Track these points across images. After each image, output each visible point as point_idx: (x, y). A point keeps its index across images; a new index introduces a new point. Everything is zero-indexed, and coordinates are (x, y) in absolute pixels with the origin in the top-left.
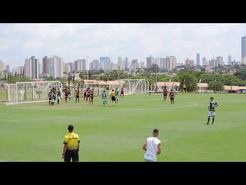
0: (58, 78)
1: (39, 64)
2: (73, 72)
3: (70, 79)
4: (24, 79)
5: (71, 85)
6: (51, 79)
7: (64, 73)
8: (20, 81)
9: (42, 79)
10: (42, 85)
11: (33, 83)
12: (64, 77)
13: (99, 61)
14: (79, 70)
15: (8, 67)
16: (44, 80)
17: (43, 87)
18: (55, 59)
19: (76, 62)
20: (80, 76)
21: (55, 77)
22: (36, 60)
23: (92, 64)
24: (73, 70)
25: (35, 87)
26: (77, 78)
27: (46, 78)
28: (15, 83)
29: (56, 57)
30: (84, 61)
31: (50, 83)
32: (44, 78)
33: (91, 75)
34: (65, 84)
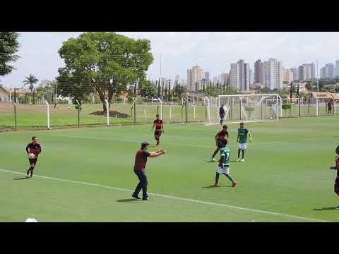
0: (275, 90)
1: (250, 71)
2: (298, 82)
3: (293, 91)
4: (230, 91)
5: (294, 99)
6: (266, 90)
7: (284, 83)
8: (224, 94)
9: (254, 91)
10: (253, 98)
11: (241, 97)
12: (284, 88)
13: (335, 67)
14: (305, 78)
15: (207, 74)
16: (256, 93)
17: (255, 101)
18: (272, 63)
19: (301, 68)
20: (307, 86)
21: (272, 88)
22: (245, 64)
23: (324, 70)
24: (297, 78)
25: (244, 101)
26: (303, 89)
27: (259, 90)
28: (216, 96)
29: (273, 60)
30: (312, 65)
31: (264, 96)
32: (255, 89)
33: (321, 85)
34: (286, 97)
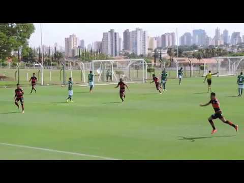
0: (142, 56)
1: (120, 39)
2: (161, 48)
3: (156, 56)
4: (102, 57)
5: (158, 64)
6: (134, 56)
7: (149, 49)
8: (97, 59)
9: (123, 57)
10: (122, 63)
11: (112, 62)
12: (149, 54)
13: (192, 35)
14: (167, 45)
15: (82, 42)
16: (124, 58)
17: (124, 66)
18: (139, 32)
19: (164, 36)
20: (169, 52)
21: (139, 54)
22: (115, 34)
23: (182, 38)
24: (160, 46)
25: (115, 66)
26: (165, 55)
27: (127, 56)
28: (90, 61)
29: (140, 30)
30: (172, 34)
31: (132, 61)
32: (125, 55)
33: (180, 52)
34: (151, 62)
